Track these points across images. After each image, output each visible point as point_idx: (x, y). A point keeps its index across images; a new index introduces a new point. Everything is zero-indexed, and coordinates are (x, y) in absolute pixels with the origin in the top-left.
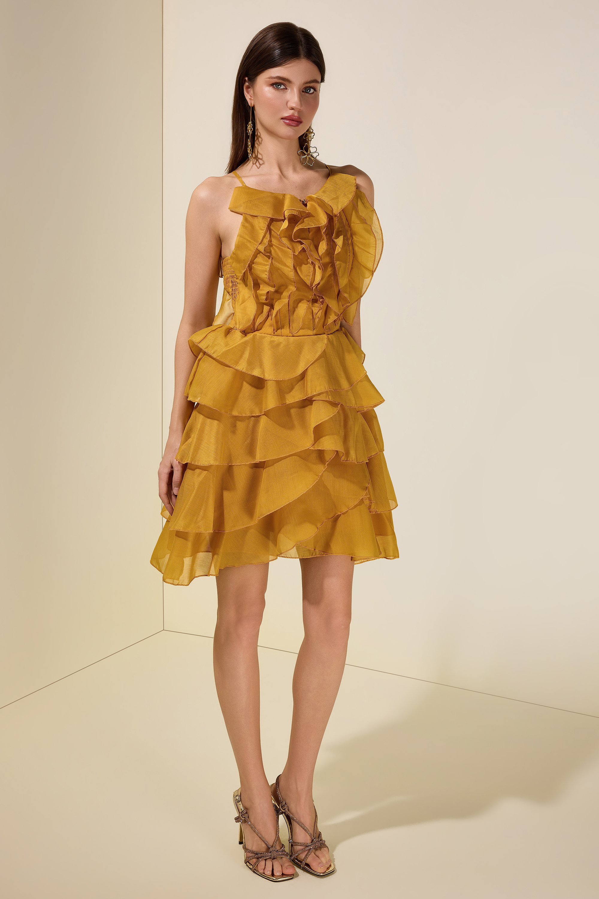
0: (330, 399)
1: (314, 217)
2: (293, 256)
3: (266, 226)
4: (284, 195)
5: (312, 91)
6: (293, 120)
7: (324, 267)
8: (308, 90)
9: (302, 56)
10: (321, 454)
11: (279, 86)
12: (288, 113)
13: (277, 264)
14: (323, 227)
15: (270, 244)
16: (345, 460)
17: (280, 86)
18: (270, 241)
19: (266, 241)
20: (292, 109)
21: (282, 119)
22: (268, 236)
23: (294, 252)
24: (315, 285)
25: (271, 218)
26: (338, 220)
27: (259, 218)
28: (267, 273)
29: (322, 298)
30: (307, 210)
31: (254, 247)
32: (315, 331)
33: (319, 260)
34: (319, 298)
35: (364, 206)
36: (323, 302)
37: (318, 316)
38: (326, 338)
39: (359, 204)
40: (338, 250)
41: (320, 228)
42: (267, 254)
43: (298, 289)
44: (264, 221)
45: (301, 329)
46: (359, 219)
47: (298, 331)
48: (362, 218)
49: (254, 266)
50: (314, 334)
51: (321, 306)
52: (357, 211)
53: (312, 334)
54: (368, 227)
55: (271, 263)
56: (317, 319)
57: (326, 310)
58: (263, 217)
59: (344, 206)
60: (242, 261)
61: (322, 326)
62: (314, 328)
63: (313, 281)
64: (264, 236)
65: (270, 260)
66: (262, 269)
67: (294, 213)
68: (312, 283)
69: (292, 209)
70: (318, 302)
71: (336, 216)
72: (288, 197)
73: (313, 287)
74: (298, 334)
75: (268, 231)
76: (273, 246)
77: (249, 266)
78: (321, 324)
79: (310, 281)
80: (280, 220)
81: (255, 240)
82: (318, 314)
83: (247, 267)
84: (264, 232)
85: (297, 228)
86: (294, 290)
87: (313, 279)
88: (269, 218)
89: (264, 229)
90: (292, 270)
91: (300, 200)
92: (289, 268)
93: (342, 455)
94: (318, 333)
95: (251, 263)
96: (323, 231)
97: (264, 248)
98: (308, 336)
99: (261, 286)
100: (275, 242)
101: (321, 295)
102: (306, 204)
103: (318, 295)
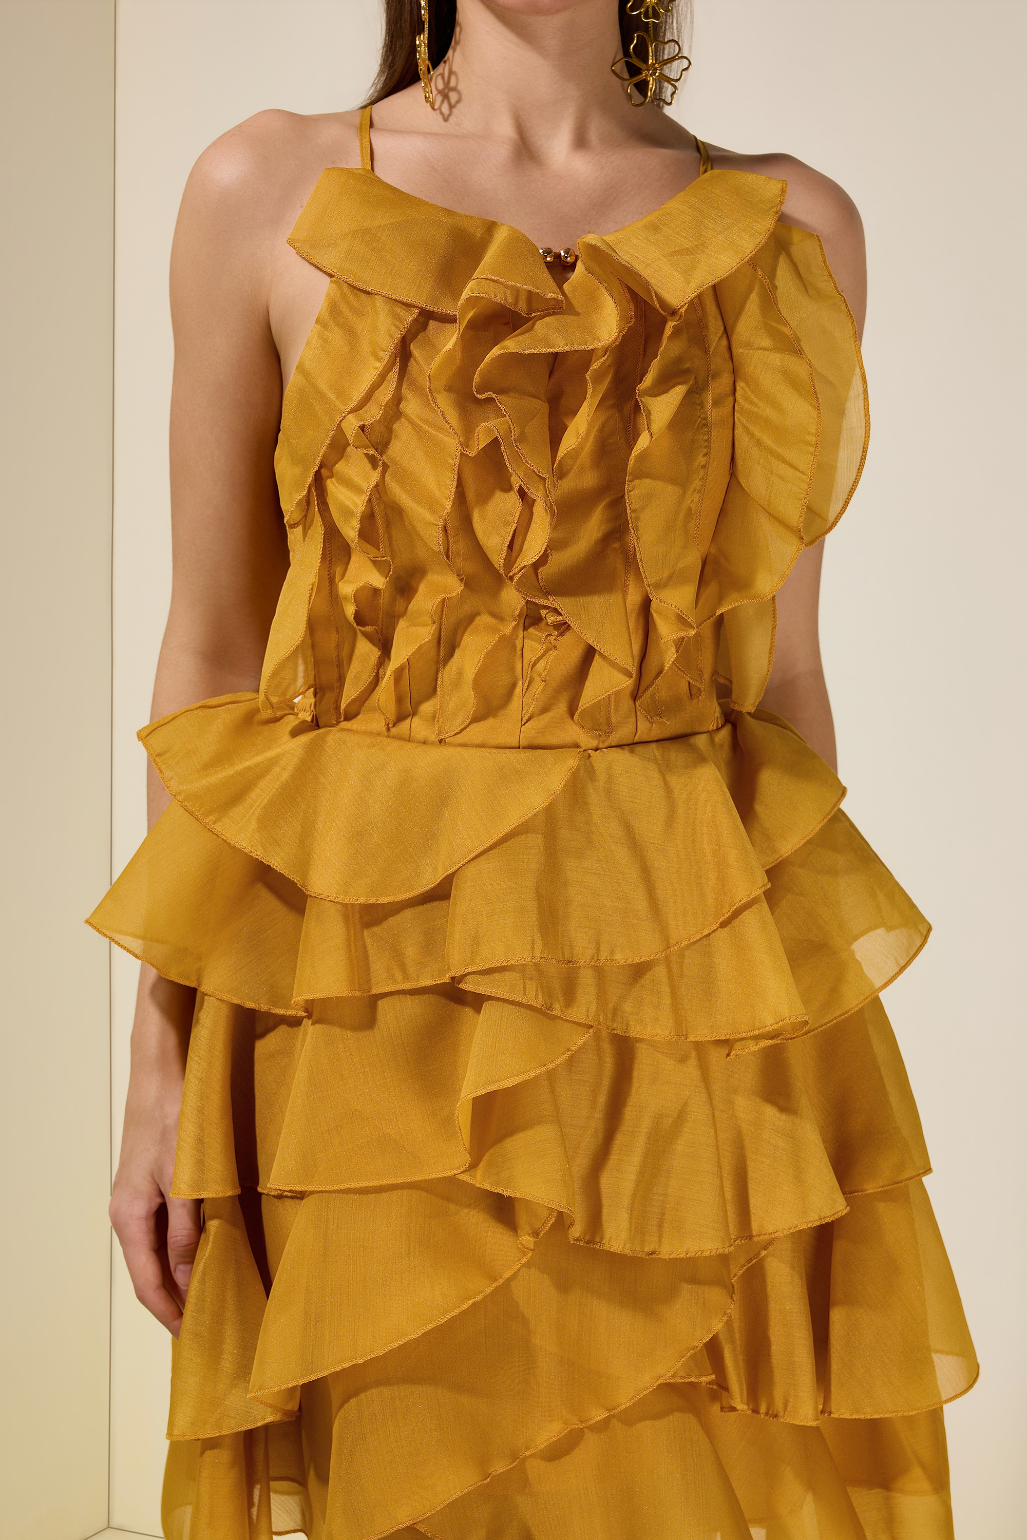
1: (578, 314)
2: (458, 462)
3: (398, 336)
4: (490, 227)
7: (567, 509)
10: (503, 1212)
13: (398, 493)
14: (600, 353)
15: (394, 411)
16: (588, 1238)
18: (398, 399)
19: (385, 394)
22: (393, 376)
23: (466, 445)
24: (523, 568)
25: (421, 308)
26: (676, 332)
27: (379, 302)
28: (356, 523)
29: (556, 611)
30: (563, 294)
31: (332, 419)
32: (529, 733)
33: (544, 479)
34: (543, 612)
35: (805, 287)
36: (563, 628)
37: (540, 675)
38: (571, 761)
39: (784, 275)
40: (643, 442)
41: (587, 357)
42: (372, 452)
43: (468, 583)
44: (396, 316)
45: (476, 719)
46: (774, 333)
47: (465, 728)
48: (786, 330)
49: (332, 486)
50: (524, 742)
51: (552, 638)
52: (769, 302)
53: (515, 744)
54: (800, 369)
55: (377, 485)
56: (538, 686)
57: (590, 653)
58: (396, 300)
59: (711, 280)
60: (299, 460)
61: (567, 715)
62: (524, 720)
63: (515, 553)
64: (382, 377)
65: (375, 476)
66: (349, 503)
67: (499, 296)
68: (510, 561)
69: (502, 284)
70: (543, 624)
71: (674, 313)
72: (501, 236)
73: (515, 574)
74: (460, 739)
75: (398, 360)
76: (403, 419)
77: (319, 482)
78: (561, 707)
79: (504, 556)
80: (452, 320)
81: (341, 394)
82: (540, 665)
83: (310, 486)
84: (380, 365)
85: (496, 351)
86: (455, 587)
87: (516, 547)
88: (414, 306)
89: (381, 354)
90: (444, 514)
91: (548, 252)
92: (432, 504)
93: (572, 1224)
94: (541, 741)
95: (323, 471)
96: (595, 366)
97: (362, 428)
98: (494, 750)
99: (354, 558)
100: (412, 406)
101: (552, 602)
102: (573, 266)
103: (541, 602)
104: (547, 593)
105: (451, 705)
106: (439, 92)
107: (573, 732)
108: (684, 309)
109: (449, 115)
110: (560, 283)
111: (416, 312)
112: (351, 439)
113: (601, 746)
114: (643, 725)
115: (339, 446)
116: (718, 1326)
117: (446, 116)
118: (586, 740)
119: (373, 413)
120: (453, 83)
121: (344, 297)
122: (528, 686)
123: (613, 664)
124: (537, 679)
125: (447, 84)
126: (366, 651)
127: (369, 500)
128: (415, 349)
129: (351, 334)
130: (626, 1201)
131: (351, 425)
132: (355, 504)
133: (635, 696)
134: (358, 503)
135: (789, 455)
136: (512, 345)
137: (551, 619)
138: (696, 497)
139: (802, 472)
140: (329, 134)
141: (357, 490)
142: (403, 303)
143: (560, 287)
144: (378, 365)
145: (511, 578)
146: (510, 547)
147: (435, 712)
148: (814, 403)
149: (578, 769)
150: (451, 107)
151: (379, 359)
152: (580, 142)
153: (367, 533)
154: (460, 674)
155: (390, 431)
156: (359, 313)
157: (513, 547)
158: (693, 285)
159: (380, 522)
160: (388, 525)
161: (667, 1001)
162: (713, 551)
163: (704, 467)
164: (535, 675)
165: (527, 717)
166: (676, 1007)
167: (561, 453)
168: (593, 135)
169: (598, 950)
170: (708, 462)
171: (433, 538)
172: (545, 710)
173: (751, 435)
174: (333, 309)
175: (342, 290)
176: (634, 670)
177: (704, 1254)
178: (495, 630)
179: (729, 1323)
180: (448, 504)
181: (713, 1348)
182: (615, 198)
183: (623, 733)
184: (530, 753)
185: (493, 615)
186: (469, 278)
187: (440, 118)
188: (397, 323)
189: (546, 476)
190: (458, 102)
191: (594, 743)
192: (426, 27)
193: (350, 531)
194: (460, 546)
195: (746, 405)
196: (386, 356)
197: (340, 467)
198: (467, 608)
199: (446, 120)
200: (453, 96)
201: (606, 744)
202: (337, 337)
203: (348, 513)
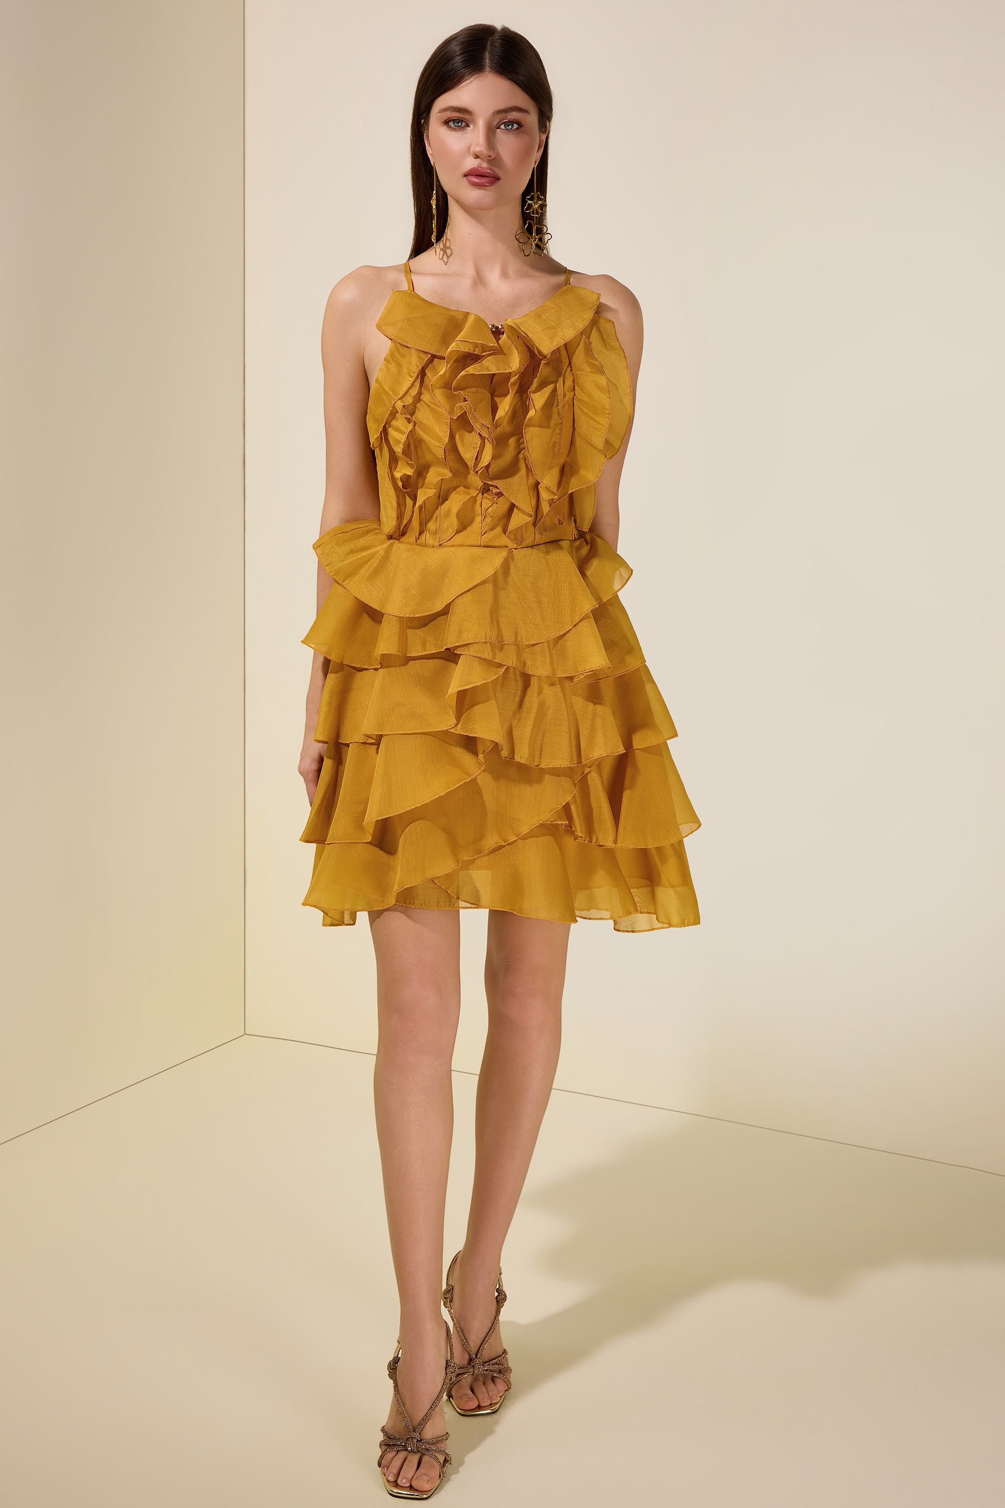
0: (487, 655)
1: (505, 354)
2: (449, 421)
3: (420, 367)
4: (467, 314)
5: (515, 126)
6: (481, 176)
7: (500, 442)
8: (509, 126)
9: (488, 69)
10: (470, 744)
11: (458, 123)
12: (471, 163)
13: (421, 433)
15: (418, 398)
16: (511, 757)
17: (460, 124)
18: (420, 393)
19: (414, 392)
20: (477, 157)
21: (465, 176)
22: (417, 384)
24: (481, 468)
25: (432, 354)
26: (547, 364)
27: (413, 351)
28: (401, 446)
29: (497, 487)
30: (499, 344)
31: (390, 403)
32: (485, 539)
33: (489, 428)
34: (491, 488)
35: (605, 344)
36: (500, 494)
37: (489, 514)
38: (504, 553)
39: (594, 337)
40: (532, 413)
41: (509, 376)
42: (409, 417)
43: (454, 473)
44: (420, 357)
45: (458, 532)
46: (590, 365)
47: (453, 537)
48: (596, 363)
49: (391, 431)
50: (482, 544)
51: (495, 499)
52: (588, 349)
53: (479, 544)
54: (602, 380)
55: (411, 431)
56: (488, 519)
57: (512, 506)
58: (420, 350)
59: (562, 342)
60: (377, 421)
61: (502, 532)
62: (483, 534)
63: (478, 461)
64: (413, 384)
65: (410, 427)
66: (399, 438)
67: (465, 348)
68: (476, 464)
69: (468, 342)
70: (490, 492)
71: (545, 357)
72: (471, 319)
73: (479, 470)
74: (450, 543)
75: (420, 376)
76: (421, 402)
77: (385, 431)
78: (499, 529)
79: (473, 462)
80: (443, 358)
81: (395, 392)
82: (490, 510)
83: (381, 432)
84: (412, 380)
85: (463, 373)
86: (448, 474)
87: (479, 458)
88: (429, 353)
89: (413, 374)
90: (445, 443)
91: (493, 326)
92: (439, 439)
93: (502, 749)
94: (491, 544)
95: (386, 426)
96: (512, 380)
97: (404, 406)
98: (469, 547)
99: (399, 463)
100: (426, 397)
101: (494, 483)
102: (503, 333)
103: (489, 483)
104: (492, 479)
105: (445, 526)
106: (441, 249)
107: (505, 540)
108: (549, 355)
109: (447, 262)
110: (498, 339)
111: (430, 356)
112: (399, 411)
113: (518, 547)
114: (538, 537)
115: (393, 414)
116: (569, 798)
117: (446, 262)
118: (511, 545)
119: (409, 400)
120: (448, 245)
121: (397, 348)
122: (484, 519)
123: (523, 512)
124: (488, 516)
125: (445, 246)
126: (409, 502)
127: (407, 437)
128: (428, 372)
129: (399, 365)
130: (527, 741)
131: (399, 405)
132: (401, 438)
133: (534, 525)
134: (403, 438)
135: (597, 419)
136: (471, 369)
137: (495, 490)
138: (558, 437)
139: (603, 426)
140: (392, 276)
141: (402, 432)
142: (423, 352)
143: (498, 342)
144: (411, 379)
145: (477, 472)
146: (476, 459)
147: (437, 529)
148: (608, 396)
149: (508, 557)
150: (448, 257)
151: (411, 377)
152: (504, 274)
153: (406, 452)
154: (449, 511)
155: (415, 407)
156: (403, 356)
157: (478, 458)
158: (555, 344)
159: (412, 446)
160: (416, 447)
161: (548, 660)
162: (568, 460)
163: (560, 424)
164: (487, 514)
165: (484, 532)
166: (552, 663)
167: (497, 418)
168: (511, 271)
169: (516, 637)
170: (562, 422)
171: (440, 453)
172: (492, 529)
173: (581, 410)
174: (392, 354)
175: (396, 345)
176: (533, 514)
177: (562, 766)
178: (468, 494)
179: (574, 797)
180: (446, 440)
181: (567, 808)
182: (518, 303)
183: (528, 542)
184: (485, 549)
185: (465, 487)
186: (453, 340)
187: (443, 264)
188: (420, 361)
189: (489, 426)
190: (451, 255)
191: (515, 546)
192: (435, 217)
193: (398, 449)
194: (451, 457)
195: (579, 396)
196: (415, 376)
197: (394, 423)
198: (454, 483)
199: (446, 264)
200: (448, 251)
201: (521, 547)
202: (393, 367)
203: (398, 442)
